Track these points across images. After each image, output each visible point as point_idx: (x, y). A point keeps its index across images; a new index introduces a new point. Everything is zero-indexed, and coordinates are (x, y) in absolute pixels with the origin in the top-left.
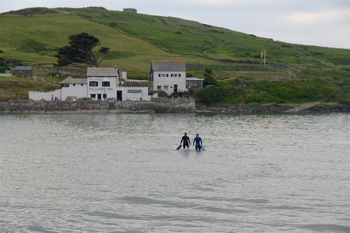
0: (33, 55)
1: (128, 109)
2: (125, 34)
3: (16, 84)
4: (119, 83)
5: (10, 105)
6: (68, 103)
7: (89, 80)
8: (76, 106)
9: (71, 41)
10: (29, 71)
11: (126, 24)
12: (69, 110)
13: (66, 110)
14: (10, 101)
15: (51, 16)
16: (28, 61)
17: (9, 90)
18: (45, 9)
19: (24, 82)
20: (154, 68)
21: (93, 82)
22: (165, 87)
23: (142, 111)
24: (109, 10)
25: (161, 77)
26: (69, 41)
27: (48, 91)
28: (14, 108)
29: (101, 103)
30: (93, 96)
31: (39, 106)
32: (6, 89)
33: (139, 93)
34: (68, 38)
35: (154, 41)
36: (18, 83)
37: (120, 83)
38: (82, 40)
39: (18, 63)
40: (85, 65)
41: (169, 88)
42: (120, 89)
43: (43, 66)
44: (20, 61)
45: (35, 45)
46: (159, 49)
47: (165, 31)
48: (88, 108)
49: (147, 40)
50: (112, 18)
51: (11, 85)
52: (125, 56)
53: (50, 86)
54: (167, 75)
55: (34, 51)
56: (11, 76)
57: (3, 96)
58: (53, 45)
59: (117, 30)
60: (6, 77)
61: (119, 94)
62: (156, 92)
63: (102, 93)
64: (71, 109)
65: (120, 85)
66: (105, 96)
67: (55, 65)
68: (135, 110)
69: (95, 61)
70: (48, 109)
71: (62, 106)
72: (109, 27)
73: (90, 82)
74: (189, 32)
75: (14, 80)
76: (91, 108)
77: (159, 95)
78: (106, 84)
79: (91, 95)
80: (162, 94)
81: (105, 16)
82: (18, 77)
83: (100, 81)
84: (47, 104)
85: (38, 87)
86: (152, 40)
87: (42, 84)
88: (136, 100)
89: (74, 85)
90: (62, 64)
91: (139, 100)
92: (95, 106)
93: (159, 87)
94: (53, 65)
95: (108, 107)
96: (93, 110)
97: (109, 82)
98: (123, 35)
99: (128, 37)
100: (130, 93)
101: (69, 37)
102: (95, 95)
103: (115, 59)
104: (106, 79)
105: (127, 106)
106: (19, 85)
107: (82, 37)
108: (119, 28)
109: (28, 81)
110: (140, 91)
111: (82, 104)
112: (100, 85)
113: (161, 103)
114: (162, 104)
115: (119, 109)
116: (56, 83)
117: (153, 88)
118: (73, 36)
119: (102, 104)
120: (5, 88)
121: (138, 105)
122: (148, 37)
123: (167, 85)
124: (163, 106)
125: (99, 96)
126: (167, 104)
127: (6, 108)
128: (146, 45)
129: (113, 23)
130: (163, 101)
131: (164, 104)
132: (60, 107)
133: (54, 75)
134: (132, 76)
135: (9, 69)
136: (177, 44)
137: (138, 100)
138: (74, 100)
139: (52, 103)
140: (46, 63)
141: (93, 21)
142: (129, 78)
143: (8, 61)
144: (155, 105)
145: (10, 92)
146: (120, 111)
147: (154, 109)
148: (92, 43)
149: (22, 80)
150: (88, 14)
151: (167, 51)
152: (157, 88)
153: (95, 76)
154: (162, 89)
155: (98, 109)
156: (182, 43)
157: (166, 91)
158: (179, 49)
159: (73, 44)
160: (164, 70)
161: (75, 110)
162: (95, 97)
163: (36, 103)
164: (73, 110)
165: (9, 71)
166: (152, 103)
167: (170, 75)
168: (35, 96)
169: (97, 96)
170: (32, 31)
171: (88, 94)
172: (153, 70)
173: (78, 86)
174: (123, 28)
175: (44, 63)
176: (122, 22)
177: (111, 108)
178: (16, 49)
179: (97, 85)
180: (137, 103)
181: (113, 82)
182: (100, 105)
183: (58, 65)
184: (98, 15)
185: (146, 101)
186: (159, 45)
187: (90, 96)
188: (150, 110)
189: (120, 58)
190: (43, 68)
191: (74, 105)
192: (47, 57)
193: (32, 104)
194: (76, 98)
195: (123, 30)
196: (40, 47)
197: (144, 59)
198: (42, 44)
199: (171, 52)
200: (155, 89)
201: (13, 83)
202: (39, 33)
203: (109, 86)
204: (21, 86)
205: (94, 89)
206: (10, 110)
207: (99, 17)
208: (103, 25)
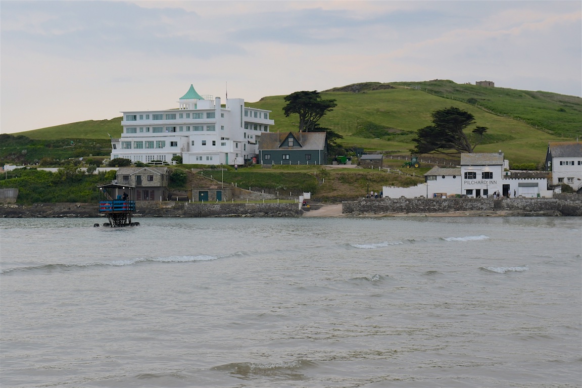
0: (376, 141)
1: (521, 209)
2: (490, 113)
3: (364, 177)
4: (505, 174)
5: (360, 205)
6: (437, 202)
7: (464, 170)
8: (448, 205)
9: (435, 119)
10: (379, 160)
11: (489, 100)
12: (438, 210)
13: (435, 210)
14: (360, 198)
15: (389, 93)
16: (372, 149)
17: (355, 185)
18: (377, 84)
19: (375, 175)
20: (553, 153)
21: (470, 173)
22: (569, 179)
23: (542, 212)
24: (458, 83)
25: (564, 166)
26: (432, 119)
27: (405, 186)
28: (365, 208)
29: (482, 201)
30: (469, 192)
31: (398, 205)
32: (352, 185)
33: (535, 188)
34: (431, 115)
35: (532, 121)
36: (366, 176)
37: (507, 174)
38: (452, 117)
39: (359, 151)
40: (453, 151)
41: (575, 181)
42: (507, 182)
43: (394, 155)
44: (363, 149)
45: (375, 128)
46: (540, 132)
47: (542, 108)
48: (464, 208)
49: (522, 120)
50: (466, 93)
51: (357, 179)
52: (501, 139)
53: (408, 180)
54: (573, 163)
55: (373, 136)
56: (356, 167)
57: (349, 193)
58: (398, 128)
59: (479, 108)
60: (349, 169)
61: (506, 188)
62: (557, 186)
63: (482, 187)
64: (441, 209)
65: (506, 176)
66: (486, 192)
67: (412, 152)
68: (531, 211)
69: (467, 146)
70: (410, 209)
71: (429, 205)
72: (467, 104)
73: (466, 174)
74: (575, 110)
75: (361, 172)
76: (469, 208)
77: (563, 190)
78: (488, 175)
79: (467, 190)
80: (566, 189)
81: (457, 91)
82: (365, 168)
83: (479, 171)
84: (409, 203)
85: (393, 180)
86: (528, 120)
87: (397, 177)
88: (531, 197)
89: (444, 177)
90: (422, 149)
91: (536, 196)
92: (475, 205)
93: (560, 180)
94: (411, 152)
95: (493, 207)
96: (472, 211)
97: (492, 173)
98: (487, 114)
99: (495, 117)
100: (521, 188)
101: (433, 114)
102: (472, 190)
103: (487, 144)
104: (487, 169)
105: (519, 205)
106: (368, 178)
107: (451, 114)
108: (481, 105)
109: (379, 173)
110: (536, 185)
111: (457, 203)
112: (479, 177)
113: (568, 201)
114: (569, 203)
115: (507, 210)
116: (415, 176)
117: (552, 181)
118: (438, 112)
119: (485, 202)
120: (350, 183)
121: (535, 203)
122: (522, 116)
123: (572, 177)
124: (571, 205)
125: (478, 192)
126: (577, 202)
127: (354, 209)
128: (522, 126)
129: (472, 99)
130: (570, 198)
131: (572, 202)
132: (427, 207)
133: (411, 165)
134: (517, 166)
135: (350, 159)
136: (564, 125)
137: (534, 197)
138: (444, 197)
139: (416, 201)
140: (396, 150)
141: (444, 97)
142: (512, 168)
143: (347, 148)
144: (559, 204)
145: (357, 187)
146: (511, 212)
147: (558, 210)
148: (465, 121)
149: (372, 172)
150: (436, 89)
151: (552, 134)
152: (558, 181)
153: (472, 165)
154: (566, 181)
155: (479, 209)
156: (570, 123)
157: (571, 185)
158: (568, 130)
159: (439, 123)
160: (569, 156)
161: (447, 211)
162: (471, 194)
163: (394, 202)
164: (443, 210)
165: (350, 162)
166: (555, 200)
167: (576, 163)
168: (391, 192)
169: (474, 192)
170: (369, 111)
171: (463, 189)
172: (553, 156)
173: (449, 179)
174: (486, 105)
175: (393, 150)
176: (483, 98)
177: (497, 208)
178: (351, 134)
179: (475, 178)
180: (533, 201)
181: (497, 172)
182: (482, 204)
183: (417, 151)
184: (448, 90)
185: (547, 199)
186: (539, 126)
187: (464, 193)
188: (553, 211)
189: (494, 143)
190: (393, 156)
191: (446, 204)
192: (396, 143)
193: (388, 203)
194: (446, 195)
195: (486, 108)
196: (381, 131)
197: (527, 143)
198: (384, 127)
199: (558, 135)
200: (555, 182)
201: (360, 176)
202: (378, 113)
203: (492, 178)
204: (370, 180)
205: (470, 183)
206: (360, 210)
207: (450, 92)
208: (458, 102)
